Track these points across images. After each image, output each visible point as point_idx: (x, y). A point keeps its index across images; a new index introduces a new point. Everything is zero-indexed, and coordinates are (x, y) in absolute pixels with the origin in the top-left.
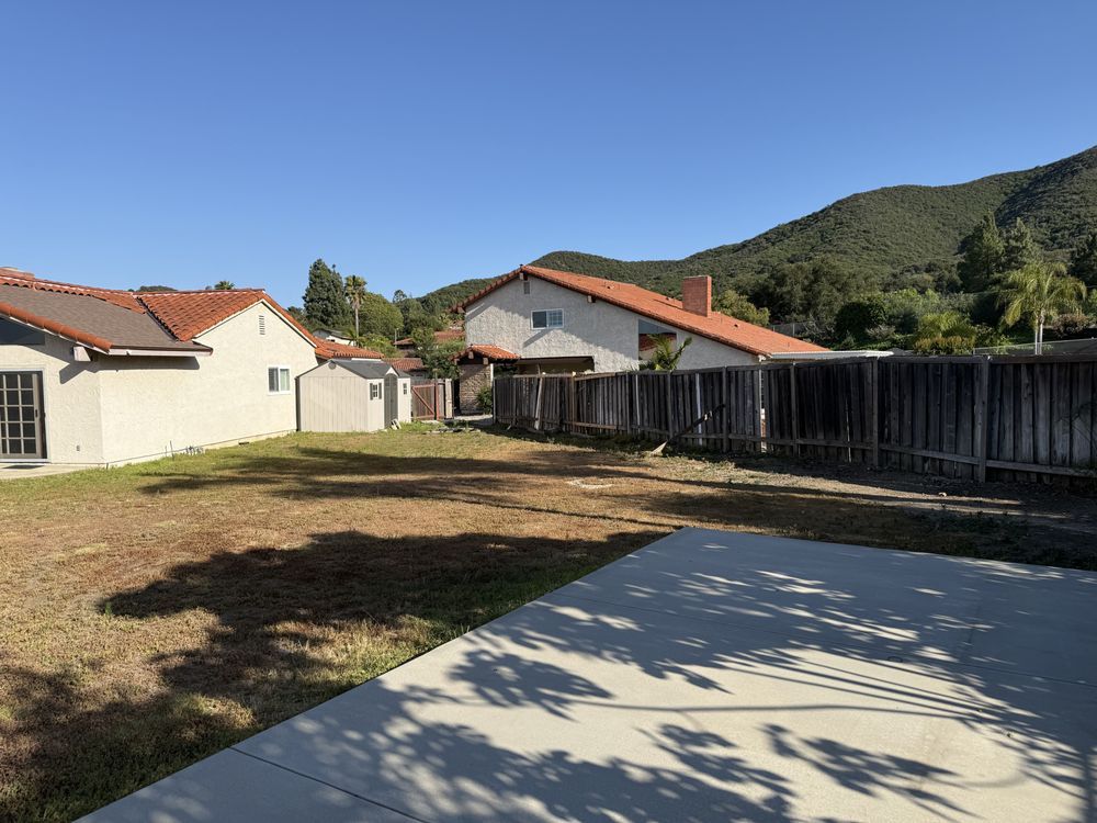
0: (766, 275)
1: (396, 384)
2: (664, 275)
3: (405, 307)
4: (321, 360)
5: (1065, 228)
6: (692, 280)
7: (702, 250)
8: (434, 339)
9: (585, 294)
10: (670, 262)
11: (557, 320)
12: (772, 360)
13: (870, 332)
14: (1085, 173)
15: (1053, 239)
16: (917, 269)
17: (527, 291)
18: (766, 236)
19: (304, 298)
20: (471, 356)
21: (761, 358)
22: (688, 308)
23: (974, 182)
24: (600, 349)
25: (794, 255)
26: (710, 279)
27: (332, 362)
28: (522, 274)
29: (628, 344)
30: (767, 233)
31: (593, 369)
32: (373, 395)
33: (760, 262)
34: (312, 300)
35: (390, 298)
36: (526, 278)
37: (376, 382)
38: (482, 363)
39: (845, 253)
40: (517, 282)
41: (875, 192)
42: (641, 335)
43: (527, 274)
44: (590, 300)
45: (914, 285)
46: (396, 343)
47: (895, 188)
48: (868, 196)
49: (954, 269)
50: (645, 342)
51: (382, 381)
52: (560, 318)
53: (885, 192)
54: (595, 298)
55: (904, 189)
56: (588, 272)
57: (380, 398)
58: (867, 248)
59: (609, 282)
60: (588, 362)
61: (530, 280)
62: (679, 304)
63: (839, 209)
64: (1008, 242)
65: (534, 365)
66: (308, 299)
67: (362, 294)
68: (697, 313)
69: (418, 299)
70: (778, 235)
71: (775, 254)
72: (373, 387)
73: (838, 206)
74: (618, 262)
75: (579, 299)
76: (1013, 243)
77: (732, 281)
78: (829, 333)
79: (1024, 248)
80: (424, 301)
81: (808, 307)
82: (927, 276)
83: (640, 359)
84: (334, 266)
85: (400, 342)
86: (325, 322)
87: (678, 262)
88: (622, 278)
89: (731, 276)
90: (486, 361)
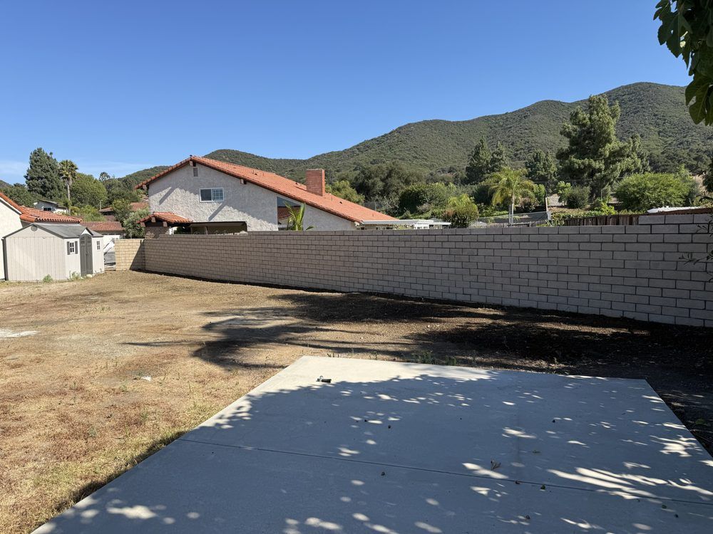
0: (358, 172)
1: (90, 242)
2: (296, 168)
3: (110, 185)
4: (25, 223)
5: (521, 149)
6: (312, 172)
7: (319, 154)
8: (131, 207)
9: (239, 178)
10: (299, 160)
11: (219, 195)
12: (363, 225)
13: (420, 208)
14: (531, 118)
15: (516, 155)
16: (443, 171)
17: (196, 175)
18: (357, 147)
19: (26, 177)
20: (153, 220)
21: (357, 224)
22: (310, 190)
23: (474, 120)
24: (250, 217)
25: (374, 160)
26: (323, 171)
27: (34, 226)
28: (191, 163)
29: (271, 213)
30: (358, 145)
31: (246, 230)
32: (70, 251)
33: (355, 163)
34: (32, 179)
35: (97, 177)
36: (194, 165)
37: (72, 241)
38: (162, 225)
39: (403, 159)
40: (188, 168)
41: (420, 122)
42: (279, 207)
43: (195, 163)
44: (242, 182)
45: (443, 180)
46: (101, 210)
47: (431, 121)
48: (416, 125)
49: (464, 171)
50: (283, 212)
51: (78, 240)
52: (222, 194)
53: (426, 123)
54: (246, 181)
55: (436, 122)
56: (245, 164)
57: (77, 253)
58: (416, 157)
59: (256, 171)
60: (243, 226)
61: (198, 166)
62: (304, 187)
63: (400, 132)
64: (492, 155)
65: (203, 227)
66: (29, 178)
67: (74, 175)
68: (316, 194)
69: (119, 179)
70: (364, 147)
71: (363, 158)
72: (70, 245)
73: (399, 130)
74: (265, 158)
75: (235, 181)
76: (495, 156)
77: (338, 174)
78: (396, 208)
79: (501, 159)
80: (125, 180)
81: (385, 192)
82: (449, 175)
83: (279, 223)
84: (51, 154)
85: (103, 210)
86: (44, 195)
87: (304, 161)
88: (268, 170)
89: (338, 171)
90: (165, 224)
